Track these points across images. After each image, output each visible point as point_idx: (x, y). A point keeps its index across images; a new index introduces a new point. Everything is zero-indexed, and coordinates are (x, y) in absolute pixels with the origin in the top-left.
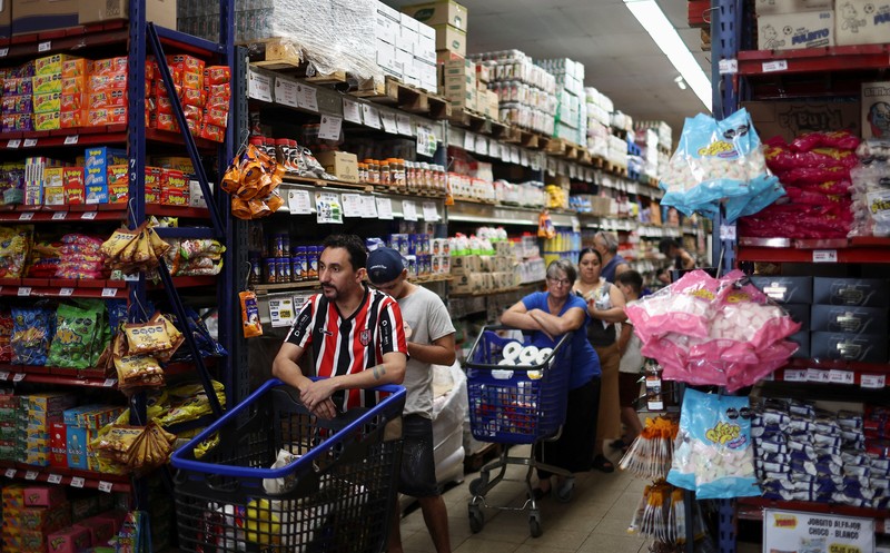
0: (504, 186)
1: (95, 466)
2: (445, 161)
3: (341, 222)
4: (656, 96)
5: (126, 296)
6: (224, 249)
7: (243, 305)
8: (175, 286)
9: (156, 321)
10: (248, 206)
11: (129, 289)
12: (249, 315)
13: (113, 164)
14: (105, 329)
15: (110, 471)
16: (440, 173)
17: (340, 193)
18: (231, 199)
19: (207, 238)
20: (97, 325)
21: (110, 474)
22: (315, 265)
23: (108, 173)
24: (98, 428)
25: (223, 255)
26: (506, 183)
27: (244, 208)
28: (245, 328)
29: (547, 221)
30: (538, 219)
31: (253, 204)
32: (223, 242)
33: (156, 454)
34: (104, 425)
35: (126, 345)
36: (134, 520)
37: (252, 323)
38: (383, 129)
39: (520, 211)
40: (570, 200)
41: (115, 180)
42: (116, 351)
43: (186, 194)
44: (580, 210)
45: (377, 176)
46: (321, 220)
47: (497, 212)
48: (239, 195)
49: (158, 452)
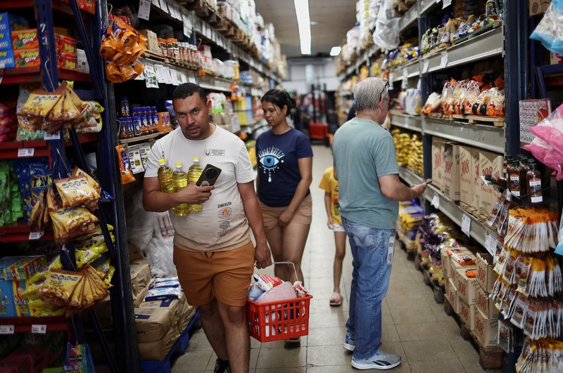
0: (218, 63)
1: (26, 313)
2: (195, 42)
3: (158, 87)
4: (268, 6)
5: (48, 154)
6: (102, 109)
7: (120, 156)
8: (80, 143)
9: (77, 174)
10: (120, 71)
11: (50, 147)
12: (124, 164)
13: (14, 30)
14: (11, 187)
15: (46, 314)
16: (195, 52)
17: (155, 63)
18: (106, 64)
19: (91, 100)
20: (6, 186)
21: (45, 318)
22: (156, 121)
23: (12, 39)
24: (28, 278)
25: (102, 114)
26: (220, 61)
27: (118, 72)
28: (123, 176)
29: (237, 89)
30: (231, 88)
31: (124, 69)
32: (102, 103)
33: (99, 292)
34: (32, 275)
35: (58, 199)
36: (78, 352)
37: (127, 172)
38: (169, 14)
39: (224, 81)
40: (240, 75)
41: (21, 44)
42: (51, 205)
43: (75, 60)
44: (245, 81)
45: (165, 52)
46: (149, 85)
47: (217, 82)
48: (115, 62)
49: (101, 290)
